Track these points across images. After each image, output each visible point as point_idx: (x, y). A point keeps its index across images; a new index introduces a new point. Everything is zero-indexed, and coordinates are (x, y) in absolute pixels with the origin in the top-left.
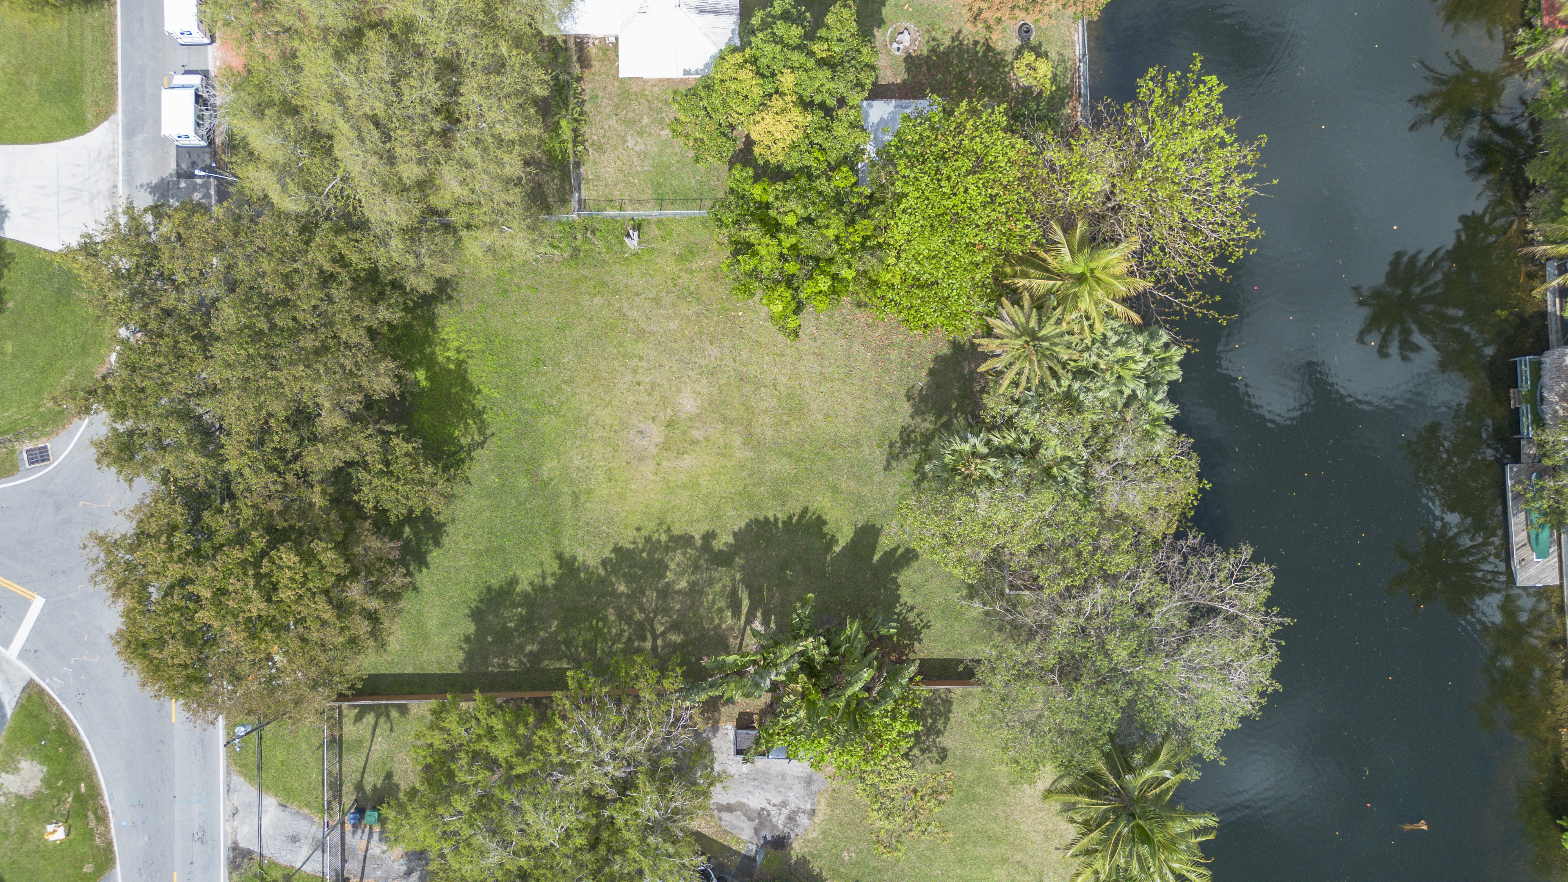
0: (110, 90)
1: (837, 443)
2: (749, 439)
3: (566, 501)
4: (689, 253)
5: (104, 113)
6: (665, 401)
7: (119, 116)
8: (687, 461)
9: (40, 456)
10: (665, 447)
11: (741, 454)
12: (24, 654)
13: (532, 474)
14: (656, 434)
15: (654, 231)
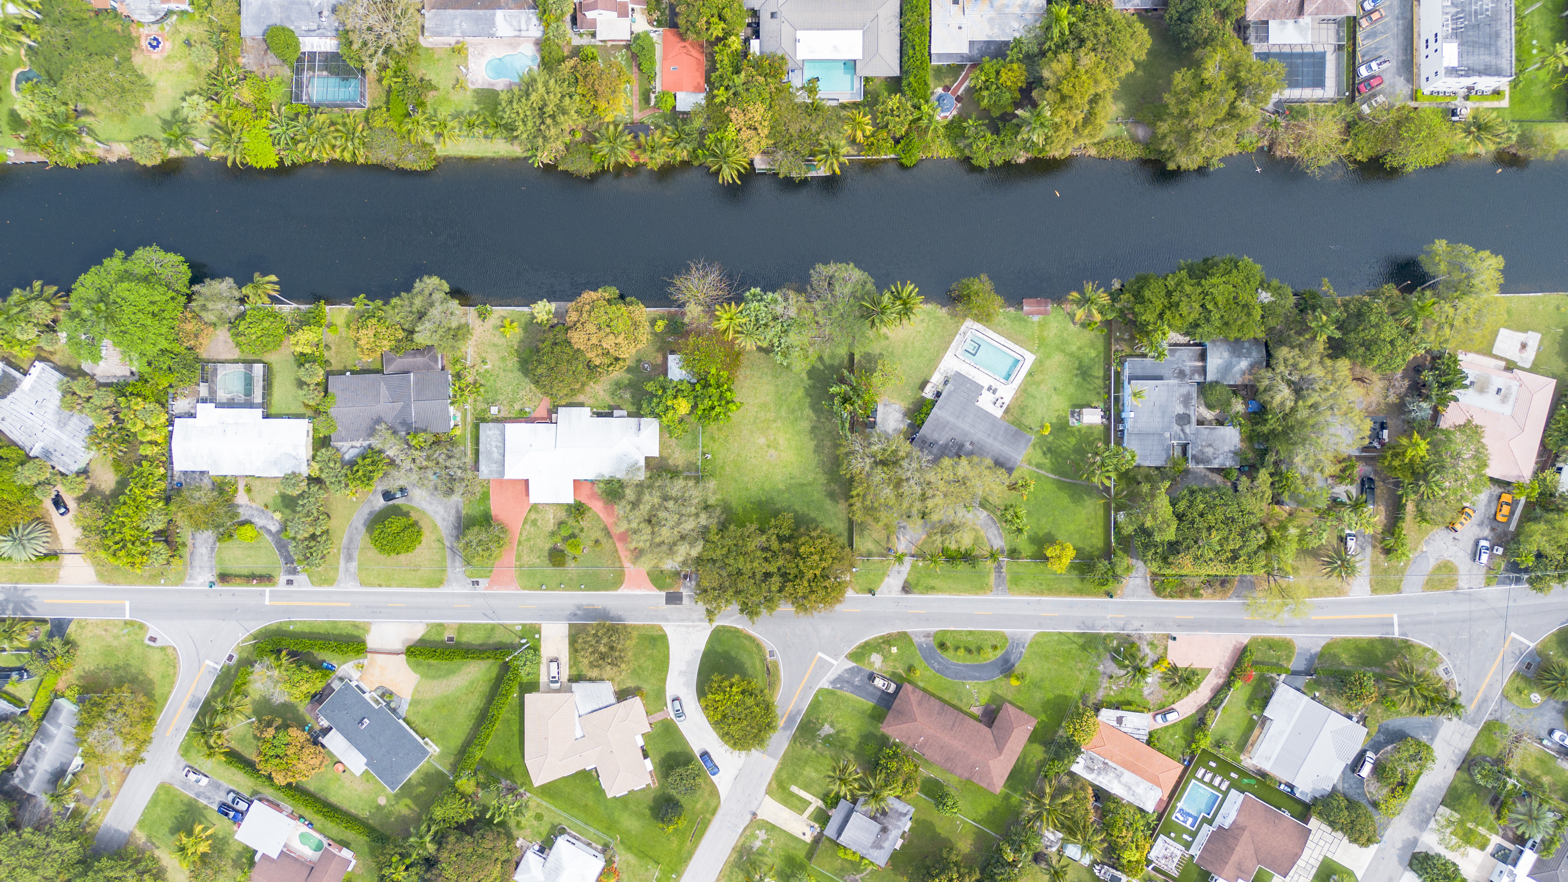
0: (653, 626)
1: (777, 392)
2: (775, 421)
3: (793, 481)
4: (713, 439)
5: (661, 629)
6: (761, 448)
7: (662, 624)
8: (781, 442)
9: (772, 654)
10: (776, 448)
11: (779, 424)
12: (836, 659)
13: (783, 492)
14: (772, 451)
15: (705, 450)
